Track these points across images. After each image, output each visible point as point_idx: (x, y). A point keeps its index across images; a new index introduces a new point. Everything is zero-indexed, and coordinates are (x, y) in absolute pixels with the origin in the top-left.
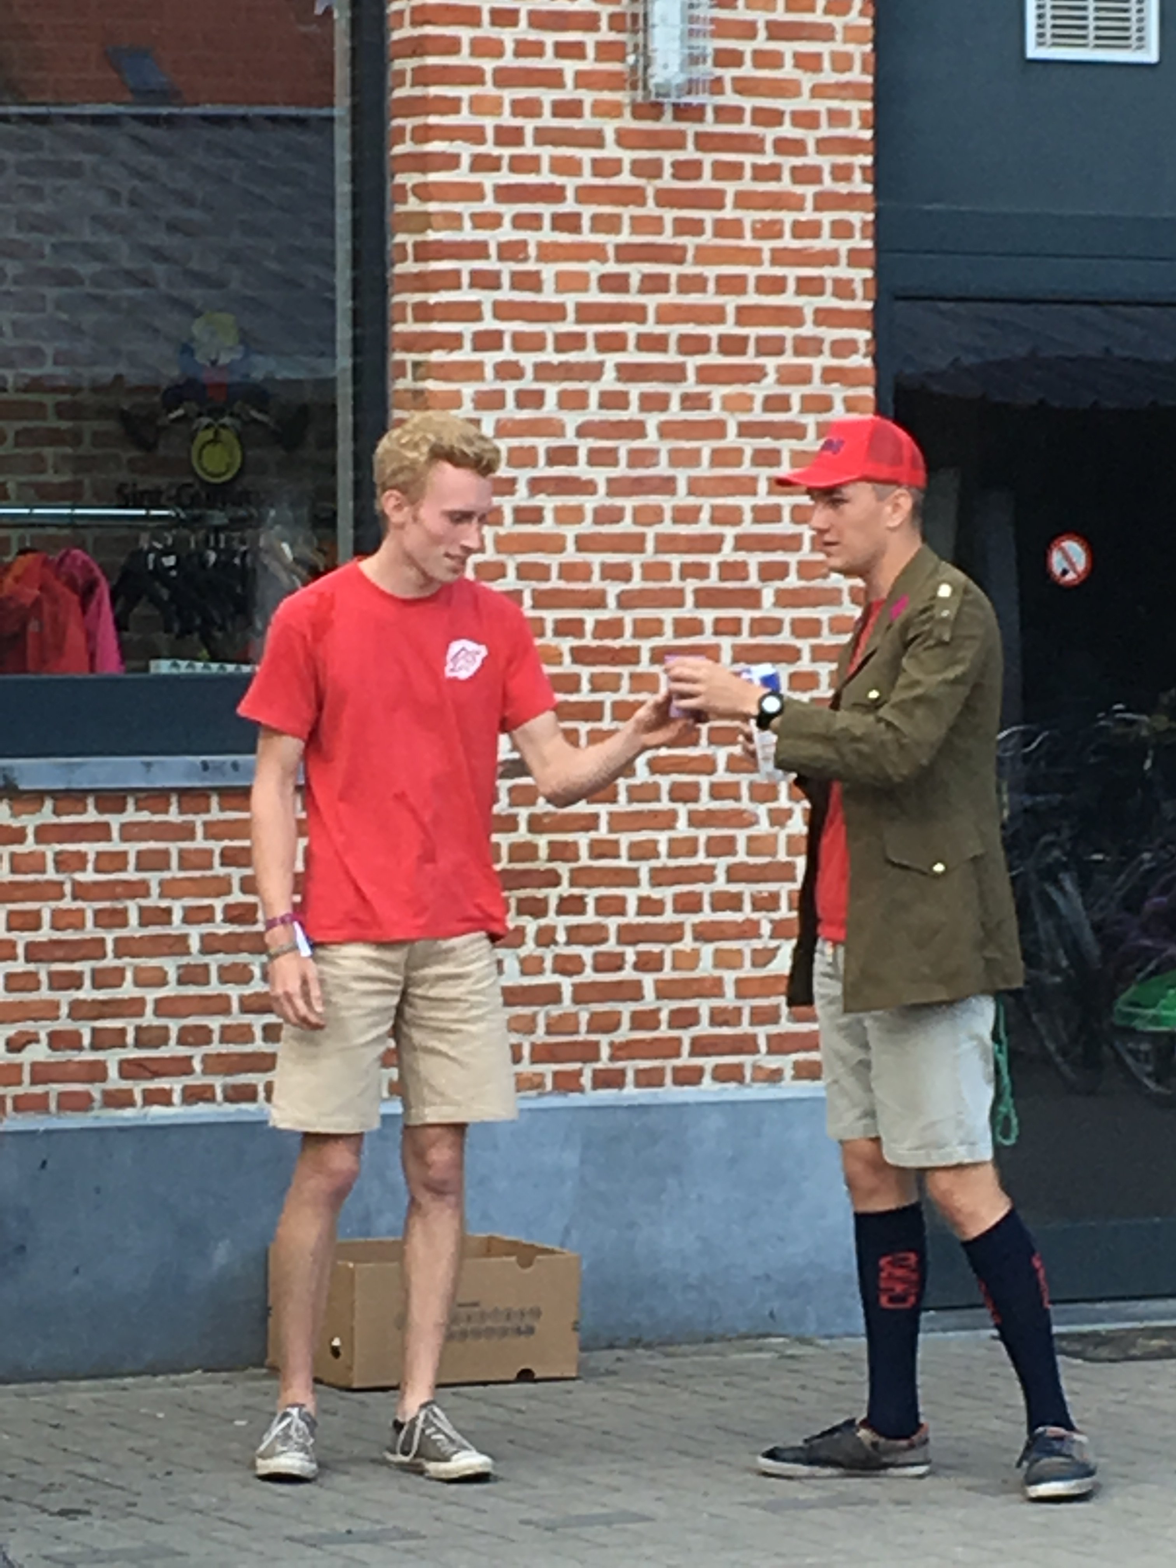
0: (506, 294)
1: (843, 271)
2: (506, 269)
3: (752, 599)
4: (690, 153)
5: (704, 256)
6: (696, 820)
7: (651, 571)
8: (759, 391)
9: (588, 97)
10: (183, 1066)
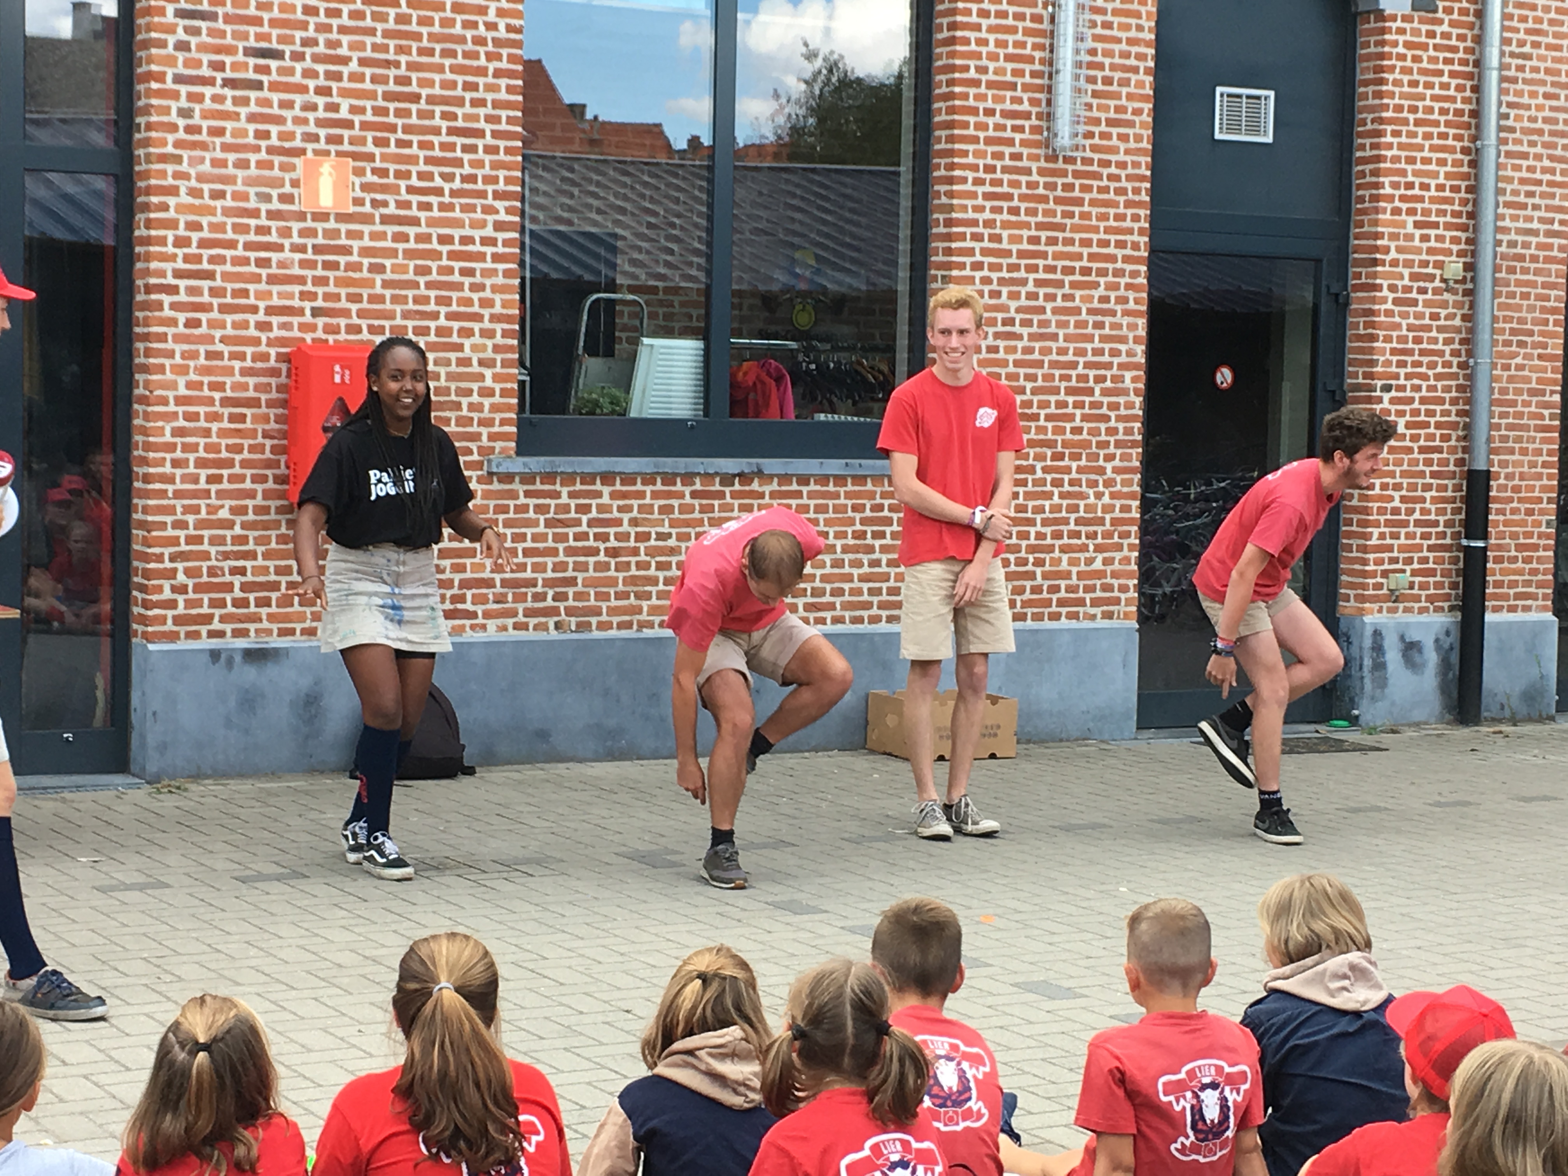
0: (986, 244)
1: (1135, 238)
2: (986, 232)
3: (1090, 392)
4: (1070, 180)
5: (1075, 229)
6: (1062, 496)
7: (1045, 377)
8: (1097, 294)
9: (1025, 151)
10: (831, 607)
